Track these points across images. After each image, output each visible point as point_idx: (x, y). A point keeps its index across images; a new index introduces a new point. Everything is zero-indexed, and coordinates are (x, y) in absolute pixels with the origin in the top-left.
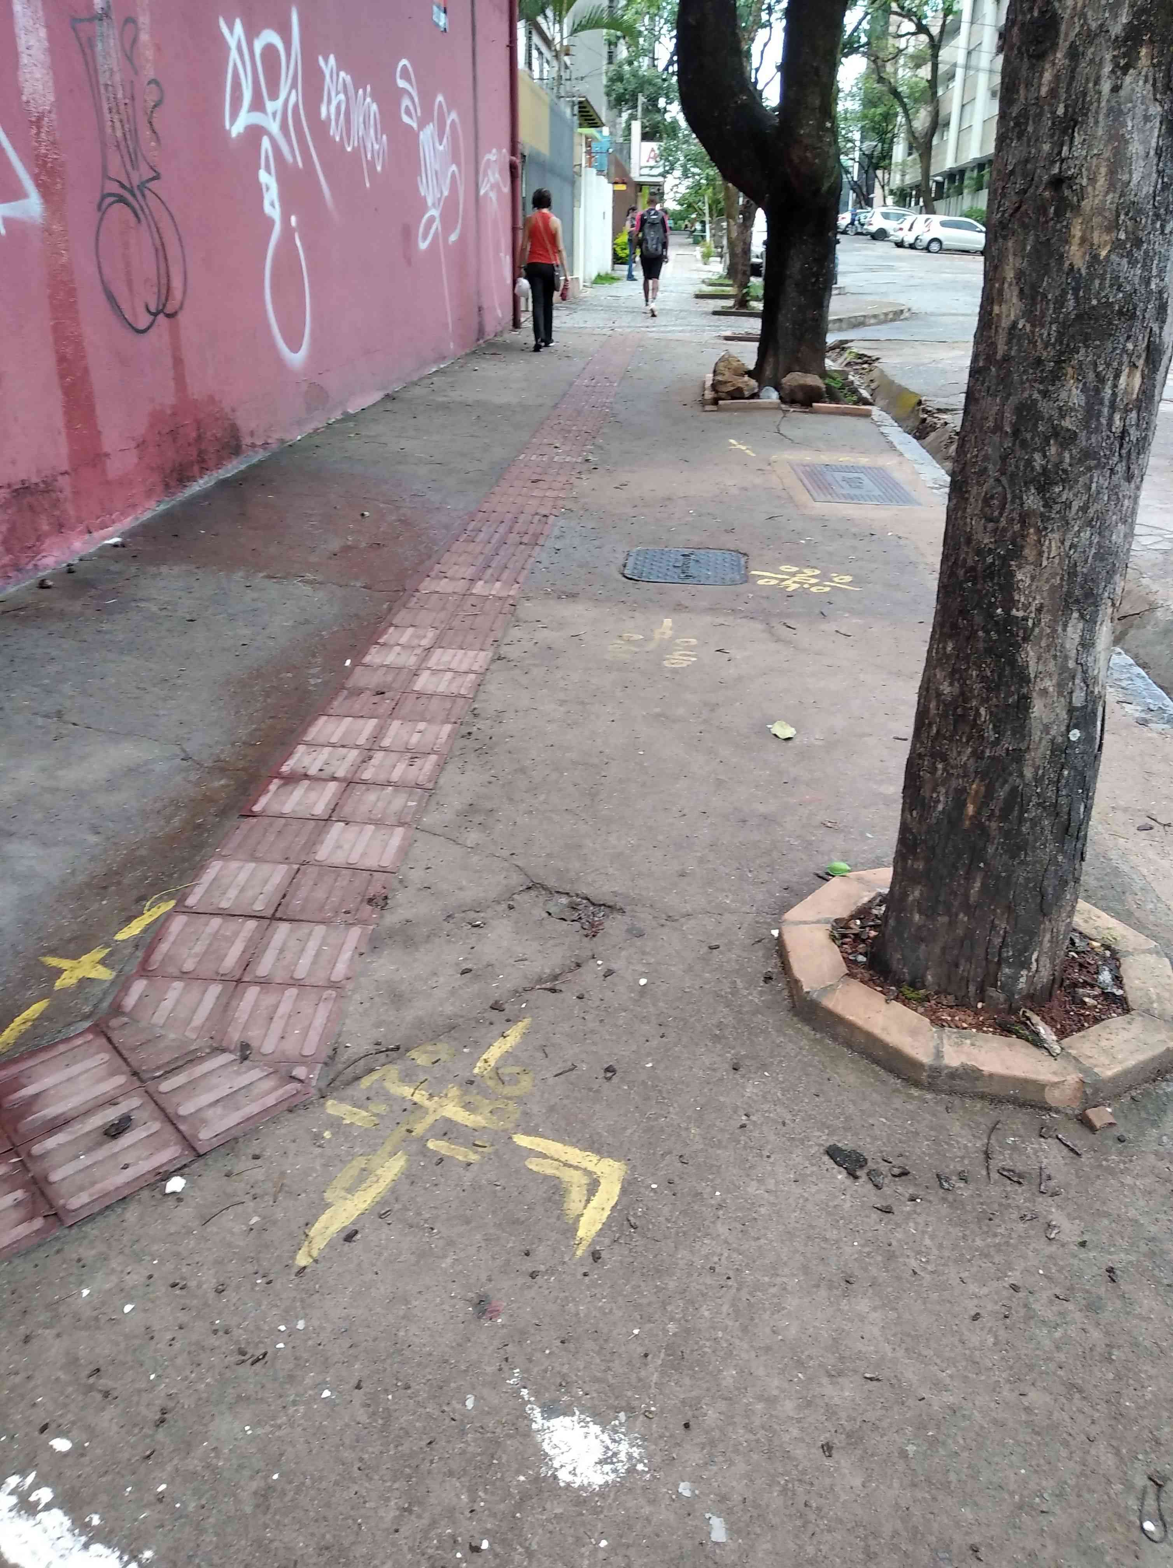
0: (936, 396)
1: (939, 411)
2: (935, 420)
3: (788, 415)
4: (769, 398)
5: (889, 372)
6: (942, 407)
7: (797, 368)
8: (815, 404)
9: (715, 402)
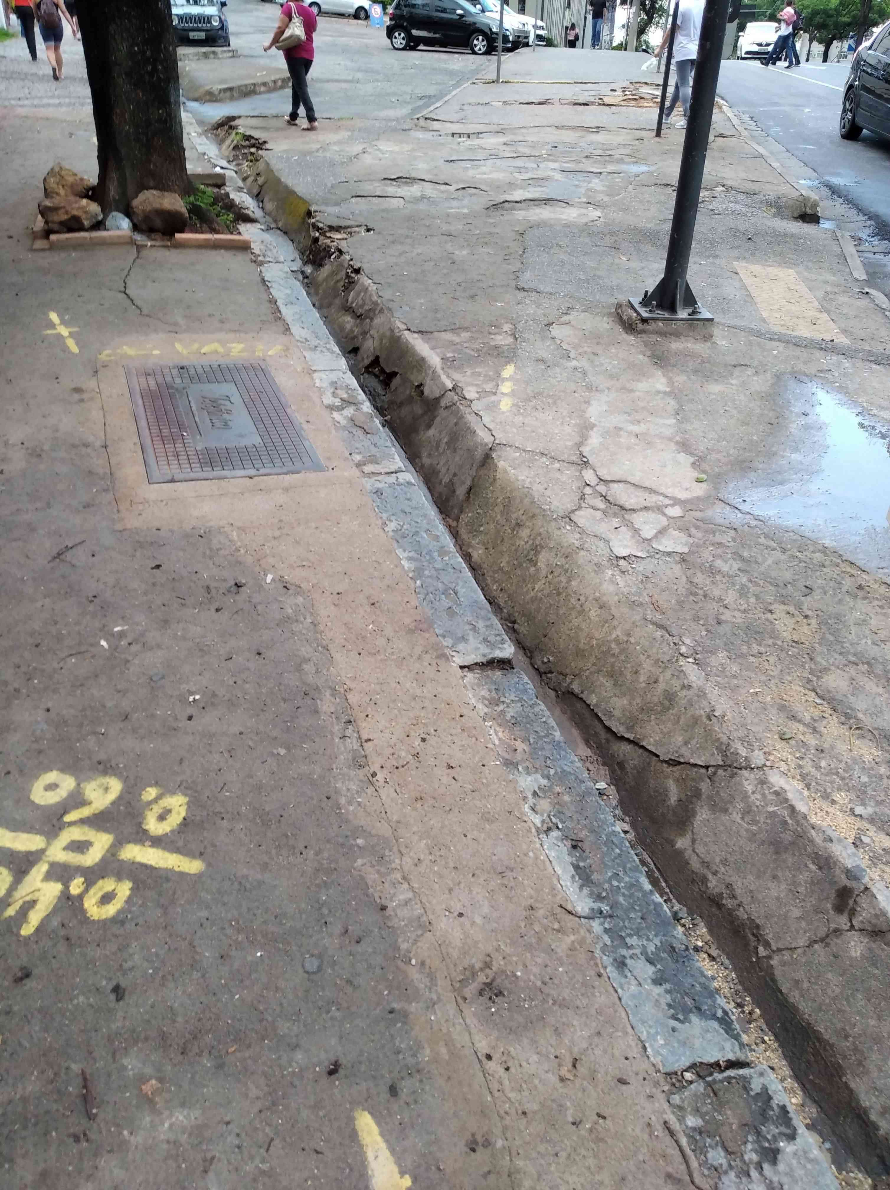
0: (327, 204)
1: (332, 228)
2: (328, 241)
3: (144, 253)
4: (118, 228)
5: (277, 165)
6: (334, 224)
7: (152, 183)
8: (178, 236)
9: (47, 233)
